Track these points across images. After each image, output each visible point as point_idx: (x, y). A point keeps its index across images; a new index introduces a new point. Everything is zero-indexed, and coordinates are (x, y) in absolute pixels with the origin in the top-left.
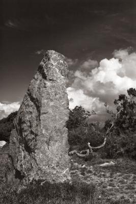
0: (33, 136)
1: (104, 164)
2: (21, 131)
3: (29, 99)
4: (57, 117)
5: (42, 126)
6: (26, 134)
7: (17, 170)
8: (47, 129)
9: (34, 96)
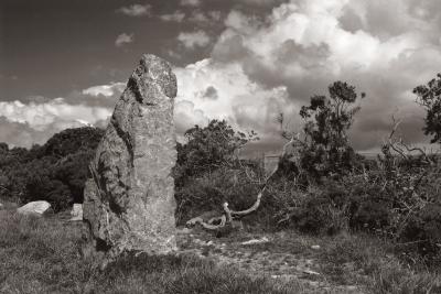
0: (123, 190)
1: (250, 242)
2: (103, 182)
3: (115, 132)
4: (158, 162)
5: (136, 175)
6: (111, 186)
7: (99, 240)
8: (143, 180)
9: (123, 129)
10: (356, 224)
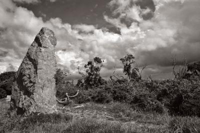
0: (31, 84)
1: (77, 107)
3: (28, 60)
4: (49, 72)
5: (39, 77)
6: (26, 83)
8: (42, 79)
9: (32, 58)
10: (116, 99)
